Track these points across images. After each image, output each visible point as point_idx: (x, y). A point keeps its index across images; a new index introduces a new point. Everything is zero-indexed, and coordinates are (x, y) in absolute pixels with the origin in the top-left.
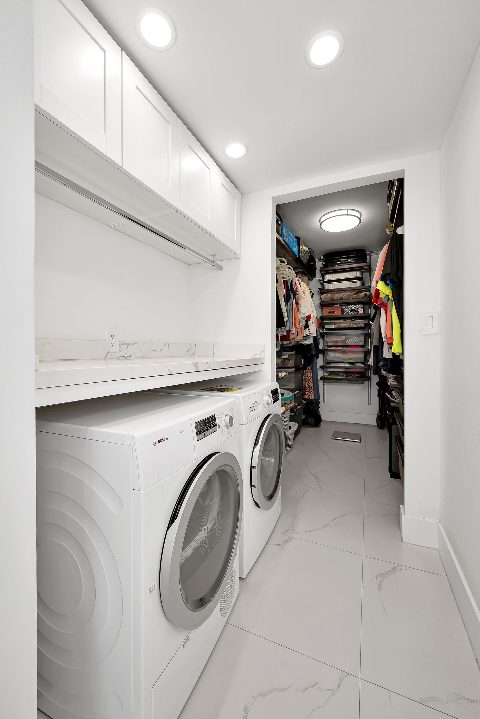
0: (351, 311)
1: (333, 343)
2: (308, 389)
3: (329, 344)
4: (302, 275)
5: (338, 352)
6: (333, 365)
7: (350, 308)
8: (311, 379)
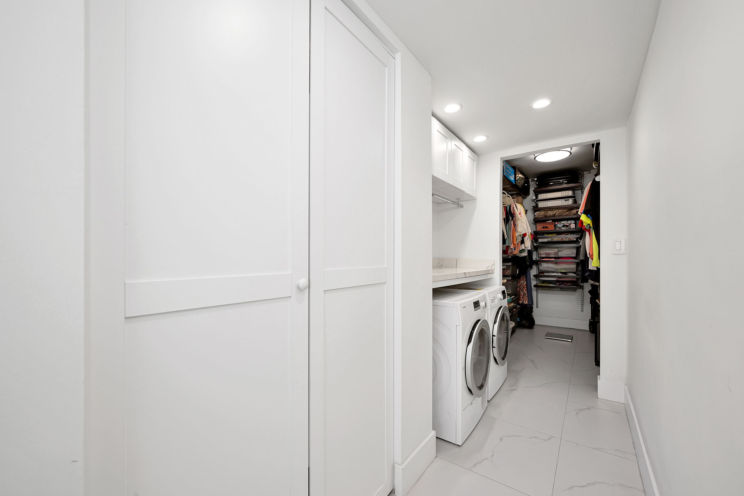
0: (563, 226)
1: (546, 255)
2: (522, 295)
3: (542, 256)
4: (517, 196)
5: (551, 263)
6: (546, 274)
7: (562, 223)
8: (525, 286)
